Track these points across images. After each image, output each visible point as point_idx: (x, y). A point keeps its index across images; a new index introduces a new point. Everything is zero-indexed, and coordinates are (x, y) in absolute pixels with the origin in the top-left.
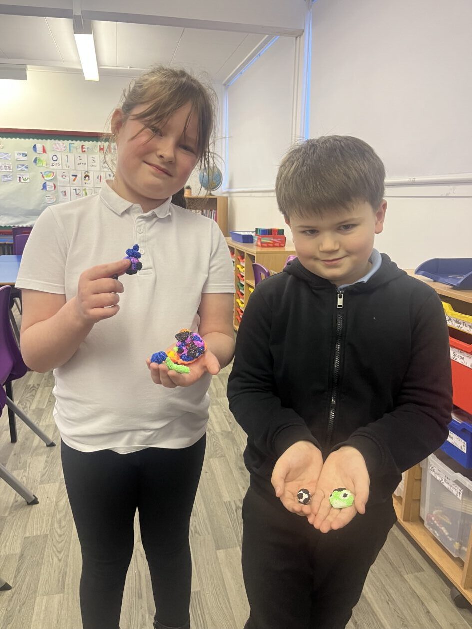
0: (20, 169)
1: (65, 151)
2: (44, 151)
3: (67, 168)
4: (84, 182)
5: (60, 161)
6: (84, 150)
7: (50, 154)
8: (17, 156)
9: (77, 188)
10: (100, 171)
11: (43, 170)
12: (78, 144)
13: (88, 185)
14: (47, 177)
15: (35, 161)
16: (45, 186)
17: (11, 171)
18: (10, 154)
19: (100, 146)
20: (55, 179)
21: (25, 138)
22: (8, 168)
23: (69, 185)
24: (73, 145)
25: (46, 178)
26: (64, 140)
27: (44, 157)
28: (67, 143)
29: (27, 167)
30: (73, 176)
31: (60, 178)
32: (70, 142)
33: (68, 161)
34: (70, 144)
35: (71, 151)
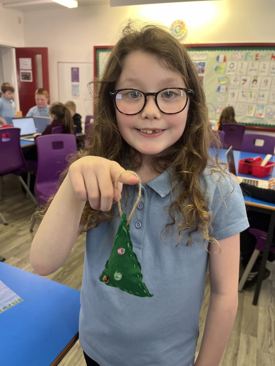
1: (241, 59)
2: (225, 60)
3: (240, 74)
4: (251, 85)
5: (235, 68)
6: (258, 58)
7: (229, 63)
9: (244, 90)
10: (268, 76)
11: (220, 76)
12: (253, 53)
13: (255, 89)
14: (222, 81)
15: (216, 69)
16: (219, 89)
19: (272, 54)
20: (228, 83)
21: (212, 50)
23: (238, 88)
24: (249, 54)
25: (222, 83)
26: (242, 50)
28: (244, 52)
30: (244, 80)
31: (232, 82)
32: (247, 51)
33: (242, 68)
34: (247, 53)
35: (246, 59)
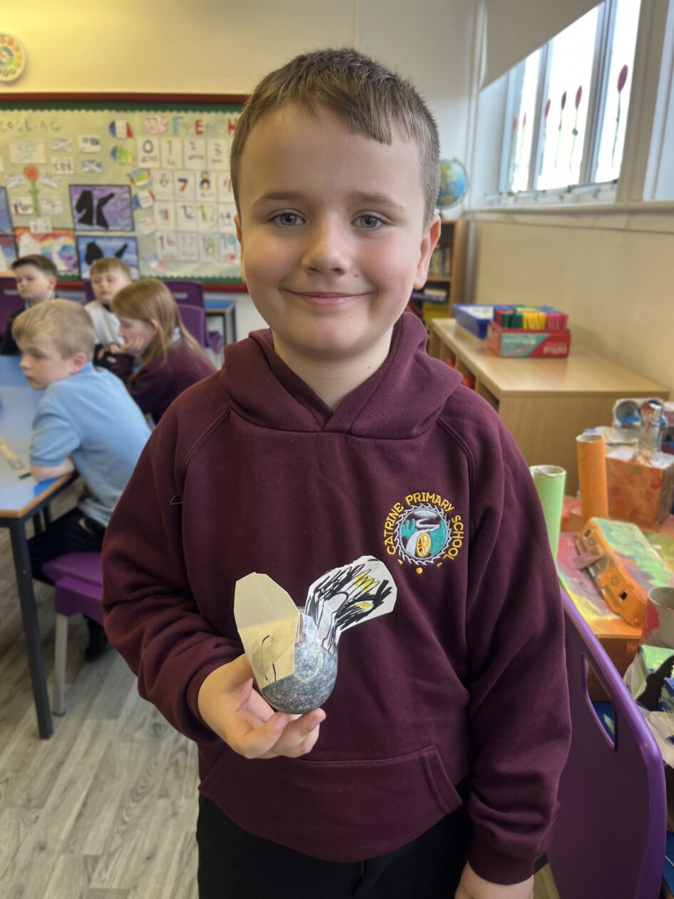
0: (86, 169)
1: (166, 131)
2: (130, 133)
3: (170, 167)
4: (199, 191)
5: (156, 152)
6: (200, 129)
7: (140, 140)
8: (81, 145)
9: (188, 204)
12: (189, 117)
13: (209, 199)
14: (138, 180)
15: (114, 153)
17: (72, 172)
18: (70, 141)
19: (229, 121)
21: (95, 109)
22: (66, 167)
23: (172, 198)
24: (180, 121)
25: (136, 184)
26: (163, 110)
27: (128, 145)
28: (169, 116)
29: (99, 165)
30: (181, 180)
32: (175, 114)
33: (170, 152)
34: (176, 118)
35: (176, 133)
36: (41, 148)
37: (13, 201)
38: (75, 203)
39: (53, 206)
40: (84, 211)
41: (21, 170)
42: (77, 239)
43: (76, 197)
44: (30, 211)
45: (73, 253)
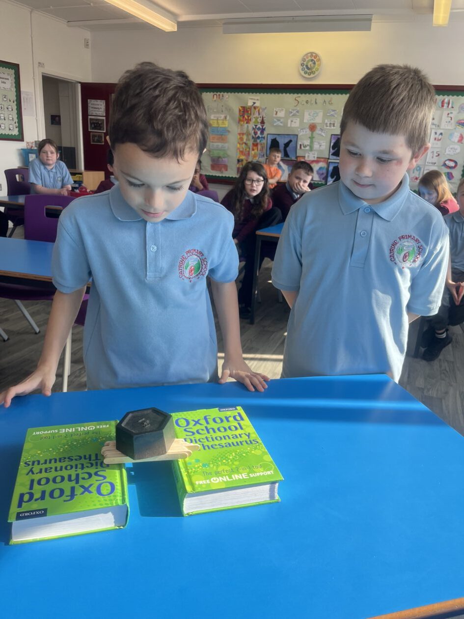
17: (335, 128)
22: (332, 125)
36: (321, 114)
37: (299, 143)
38: (332, 144)
39: (320, 146)
40: (336, 149)
41: (308, 127)
42: (328, 164)
43: (333, 141)
44: (308, 148)
45: (324, 171)
